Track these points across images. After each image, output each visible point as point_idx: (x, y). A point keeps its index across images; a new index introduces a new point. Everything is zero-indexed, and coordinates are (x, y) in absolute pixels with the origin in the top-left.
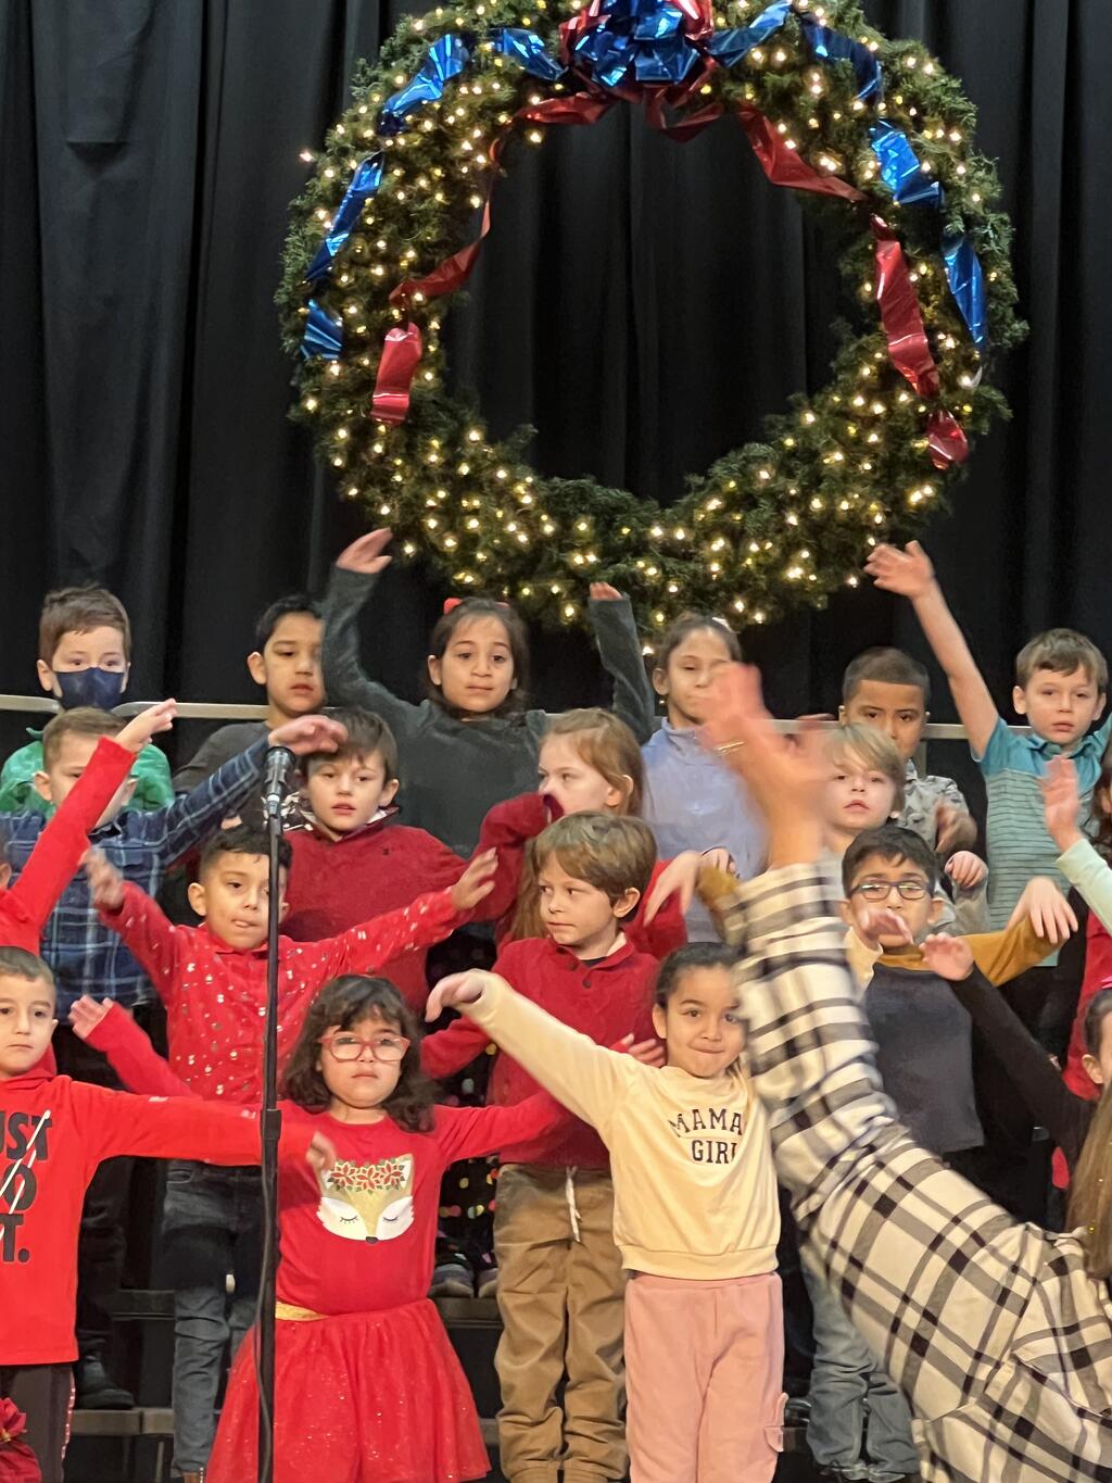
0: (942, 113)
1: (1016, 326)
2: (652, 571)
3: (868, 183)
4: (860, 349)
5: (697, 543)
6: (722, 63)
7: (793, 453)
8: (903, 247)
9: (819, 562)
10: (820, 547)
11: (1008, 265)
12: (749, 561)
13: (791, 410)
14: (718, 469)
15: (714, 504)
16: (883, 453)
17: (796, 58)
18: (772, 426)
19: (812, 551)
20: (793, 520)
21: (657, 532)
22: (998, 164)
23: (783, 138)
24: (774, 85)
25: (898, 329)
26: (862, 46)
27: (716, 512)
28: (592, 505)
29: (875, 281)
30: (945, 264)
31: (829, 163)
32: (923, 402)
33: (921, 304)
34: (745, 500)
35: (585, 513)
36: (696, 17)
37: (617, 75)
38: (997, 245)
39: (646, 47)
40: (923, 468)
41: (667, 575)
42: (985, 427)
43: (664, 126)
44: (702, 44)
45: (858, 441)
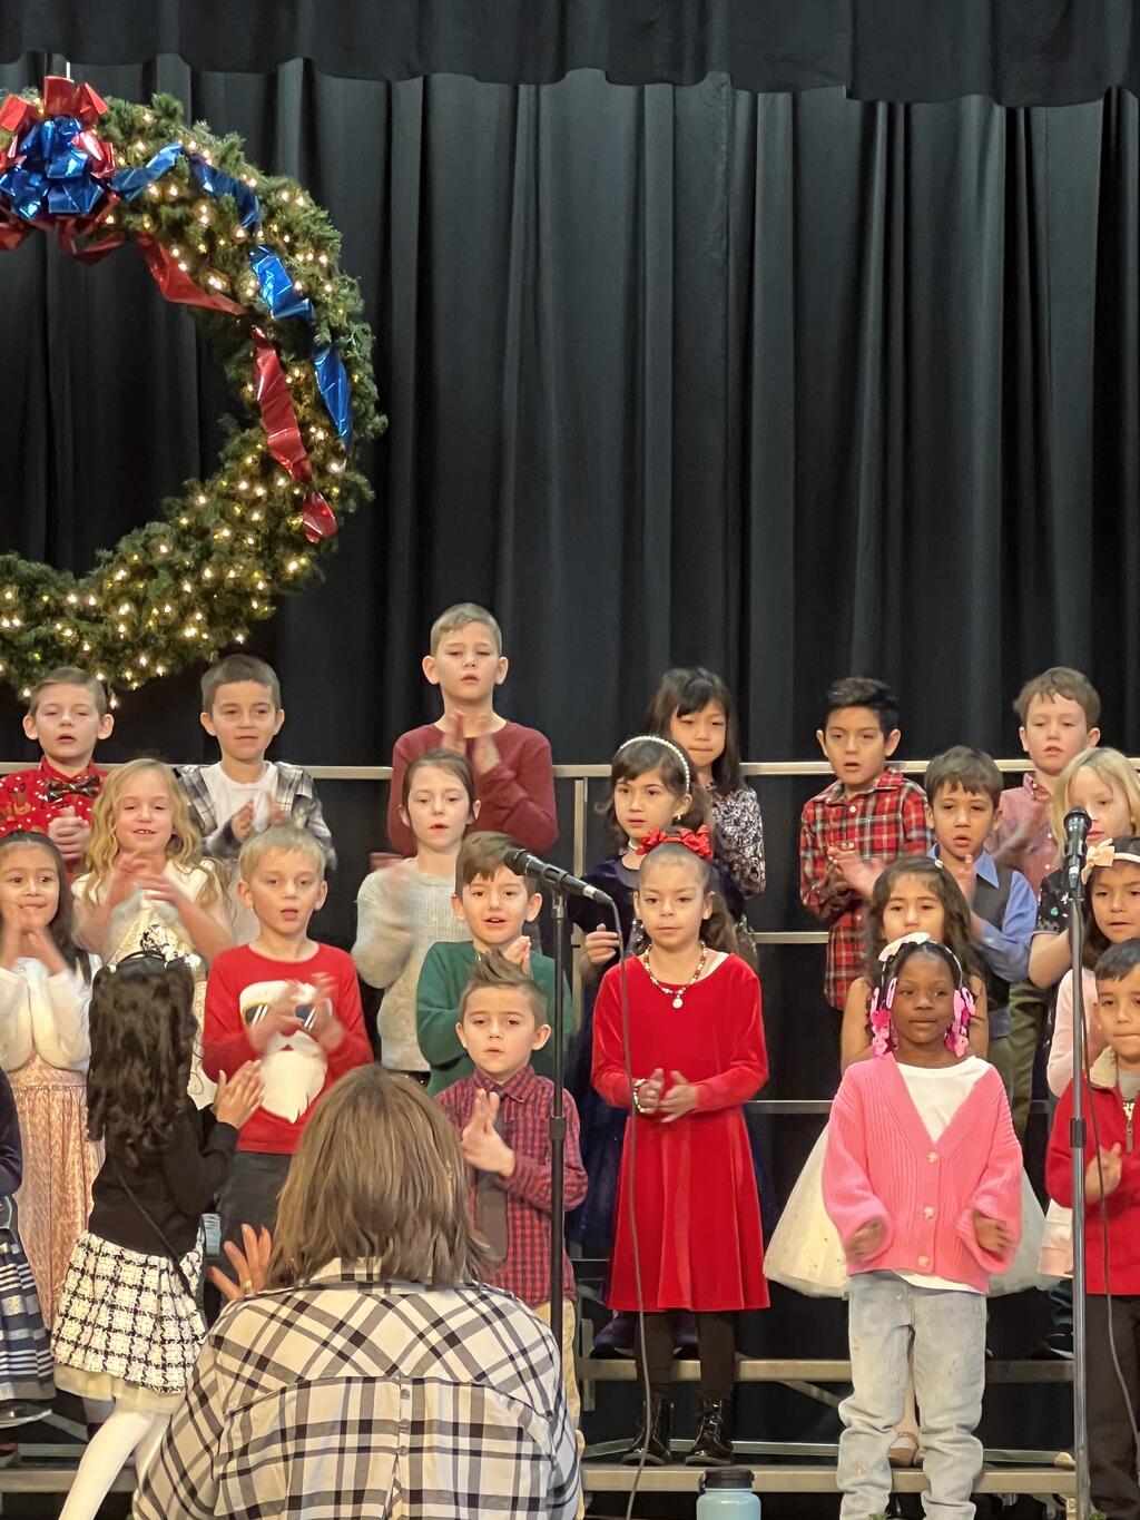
0: (312, 240)
1: (377, 419)
2: (68, 633)
3: (249, 300)
4: (244, 442)
5: (106, 608)
6: (123, 198)
7: (186, 531)
8: (279, 354)
9: (212, 621)
10: (212, 609)
11: (369, 368)
12: (151, 623)
13: (184, 493)
14: (123, 545)
15: (121, 575)
16: (265, 530)
17: (187, 193)
18: (170, 507)
19: (203, 612)
20: (187, 587)
21: (72, 599)
22: (360, 282)
23: (175, 261)
24: (168, 217)
25: (277, 424)
26: (241, 183)
27: (122, 582)
28: (17, 578)
29: (255, 382)
30: (315, 368)
31: (216, 283)
32: (298, 485)
33: (295, 403)
34: (146, 571)
35: (11, 583)
36: (100, 159)
37: (32, 209)
38: (359, 352)
39: (57, 184)
40: (298, 543)
41: (81, 636)
42: (352, 507)
43: (75, 251)
44: (105, 182)
45: (242, 519)
